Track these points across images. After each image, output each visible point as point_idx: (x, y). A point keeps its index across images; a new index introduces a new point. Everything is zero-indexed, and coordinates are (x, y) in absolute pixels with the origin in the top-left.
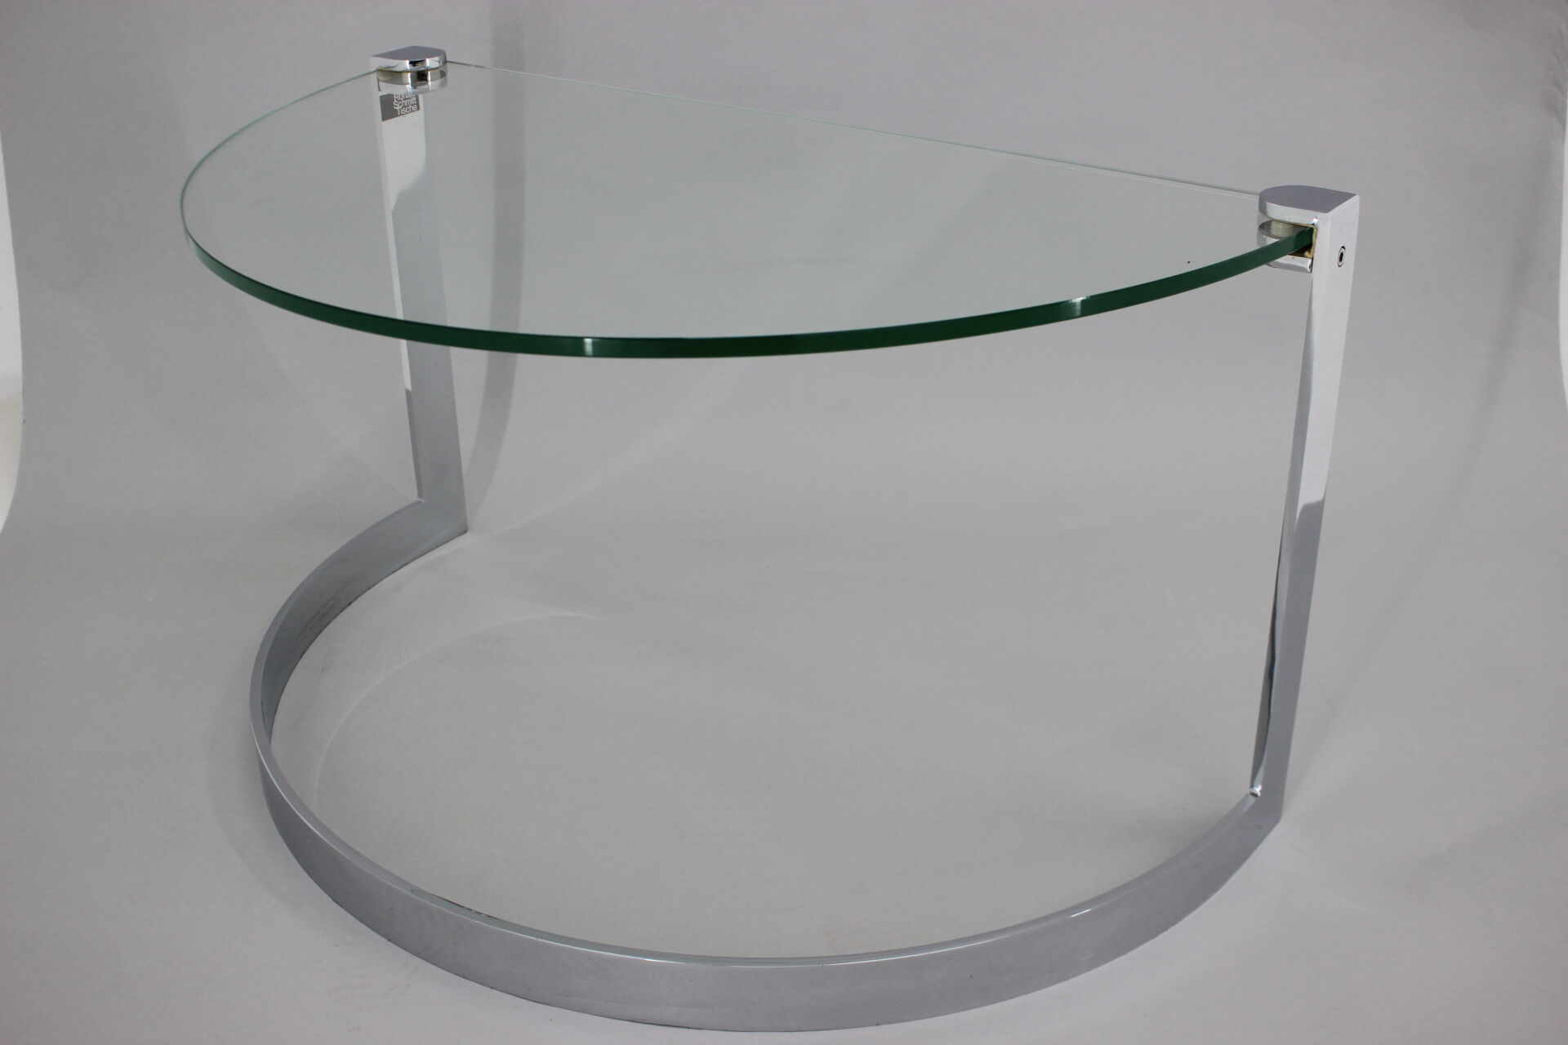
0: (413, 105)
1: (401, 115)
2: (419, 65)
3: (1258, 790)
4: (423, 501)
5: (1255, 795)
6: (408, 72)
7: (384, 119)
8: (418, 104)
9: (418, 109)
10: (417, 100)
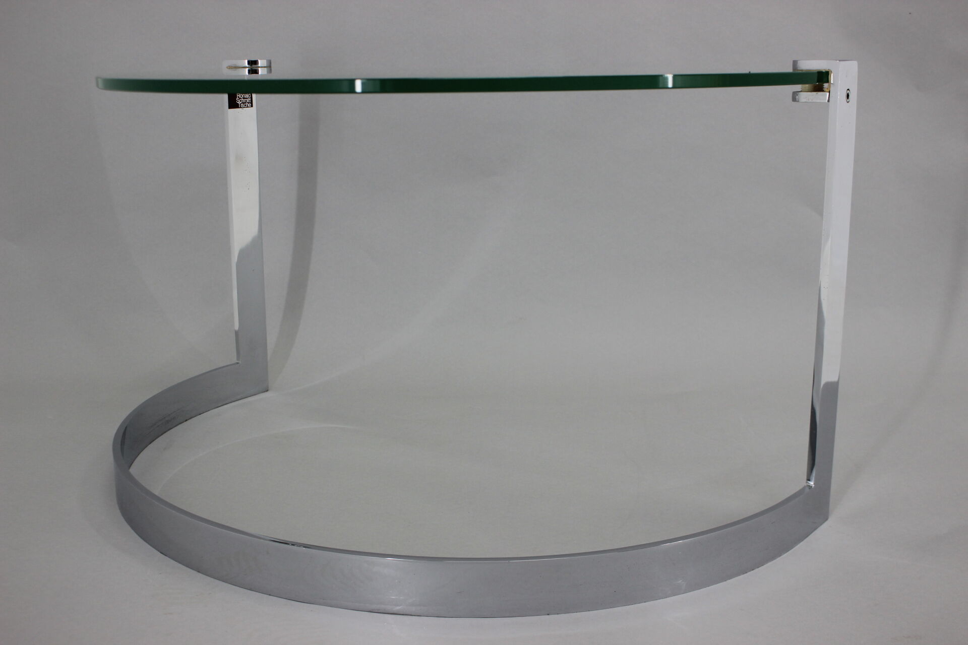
0: (248, 103)
1: (241, 107)
2: (254, 66)
3: (812, 483)
4: (240, 362)
5: (810, 487)
6: (246, 67)
7: (230, 107)
8: (252, 103)
9: (252, 106)
10: (252, 100)
